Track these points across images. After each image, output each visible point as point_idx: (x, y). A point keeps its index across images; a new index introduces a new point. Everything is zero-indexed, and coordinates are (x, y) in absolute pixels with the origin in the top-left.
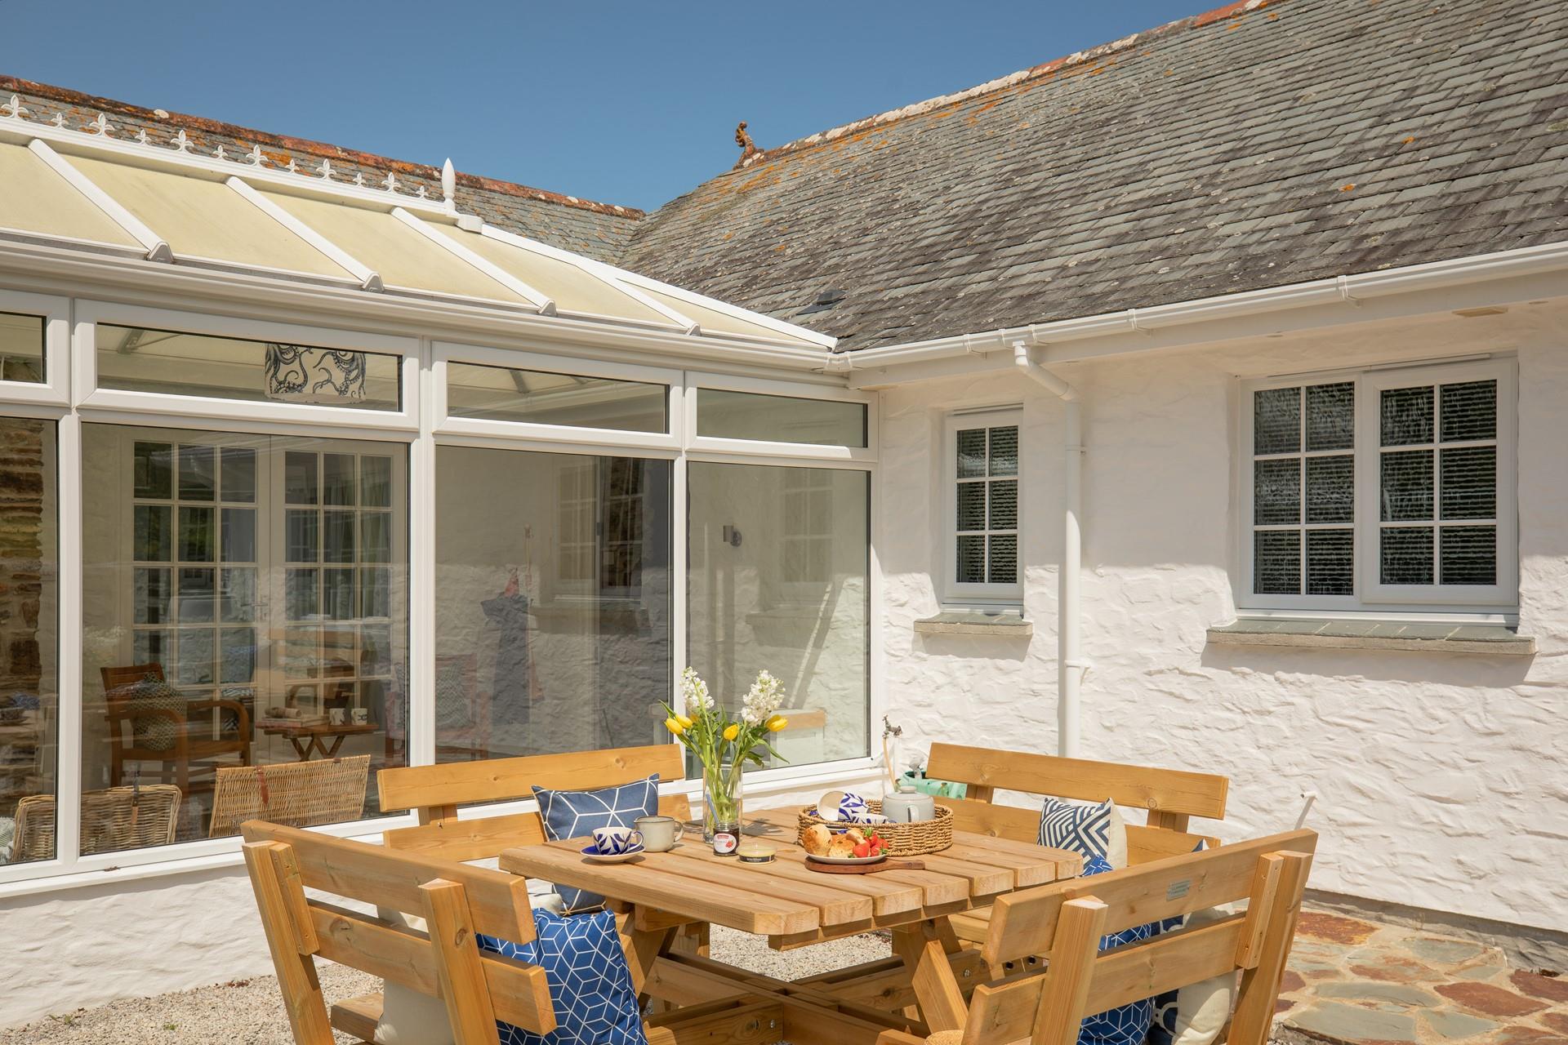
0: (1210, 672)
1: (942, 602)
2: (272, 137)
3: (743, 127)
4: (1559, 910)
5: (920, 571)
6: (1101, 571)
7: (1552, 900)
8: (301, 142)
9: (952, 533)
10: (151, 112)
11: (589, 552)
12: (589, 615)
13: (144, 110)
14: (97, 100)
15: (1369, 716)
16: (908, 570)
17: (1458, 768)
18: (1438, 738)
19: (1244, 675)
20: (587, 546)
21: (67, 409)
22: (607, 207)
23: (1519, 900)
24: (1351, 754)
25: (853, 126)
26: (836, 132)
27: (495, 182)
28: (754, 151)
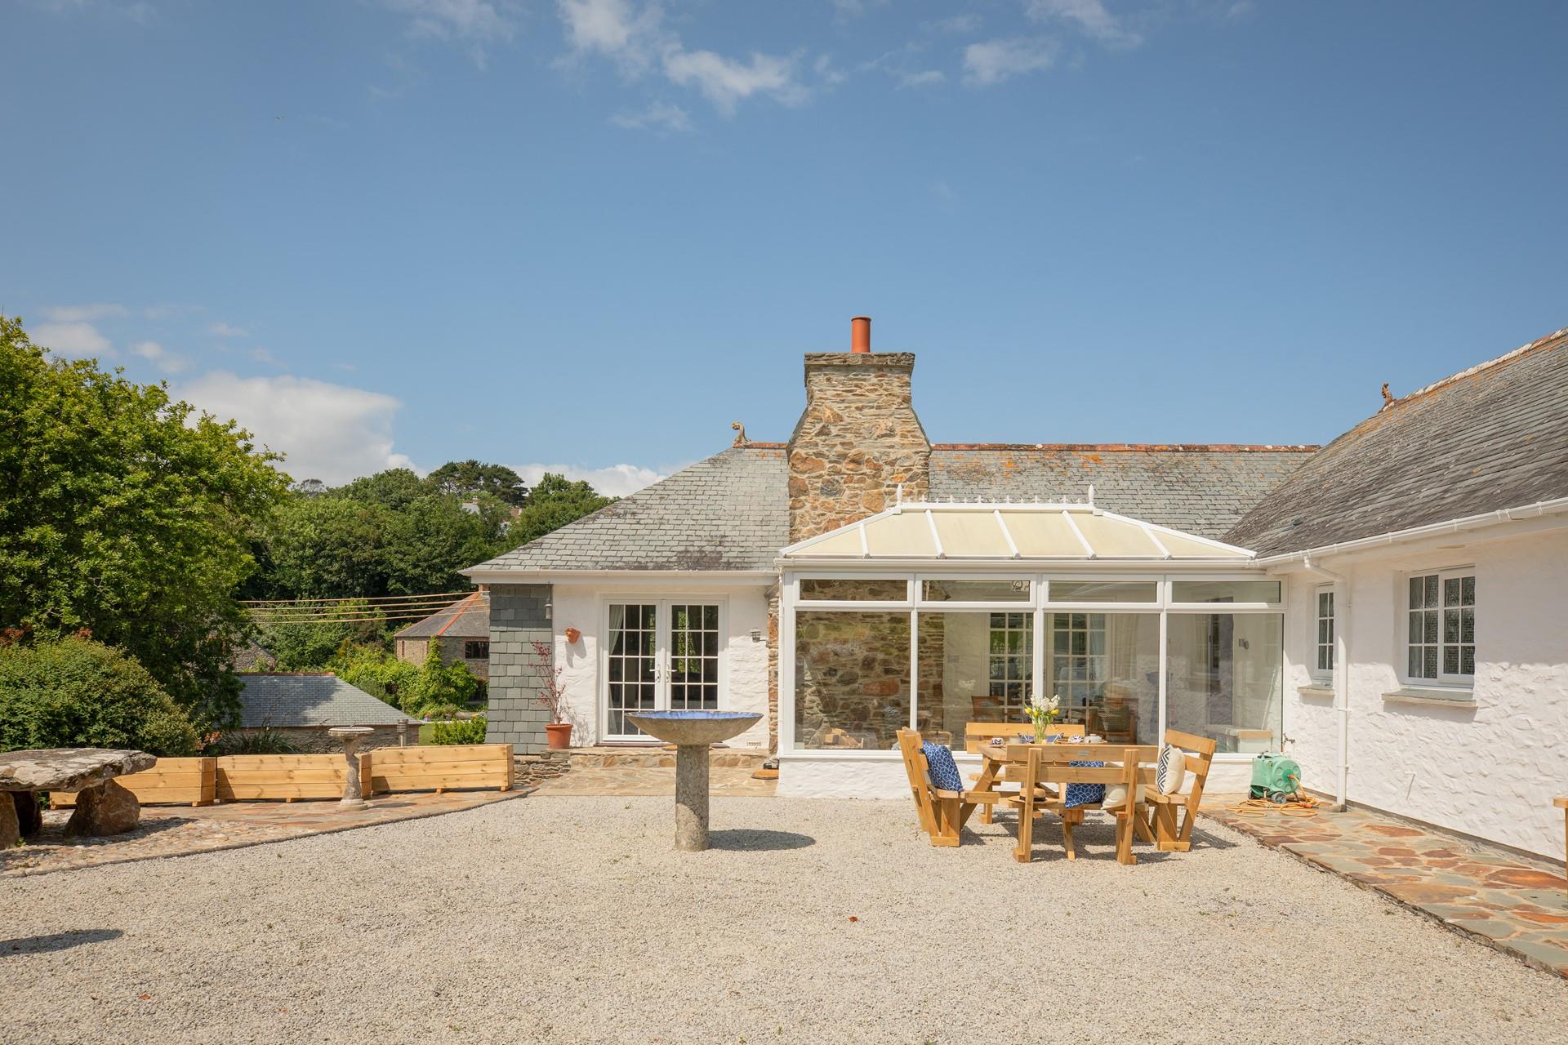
0: (1385, 714)
1: (1312, 678)
2: (1092, 446)
3: (1386, 386)
4: (1481, 828)
5: (1302, 663)
6: (1355, 665)
7: (1479, 823)
8: (1107, 446)
9: (1317, 645)
10: (1035, 446)
11: (1204, 649)
12: (1204, 682)
13: (1031, 446)
14: (1011, 446)
15: (1431, 736)
16: (1299, 663)
17: (1455, 761)
18: (1450, 747)
19: (1396, 716)
20: (1204, 646)
21: (913, 609)
22: (1292, 447)
23: (1470, 823)
24: (1425, 754)
25: (1439, 384)
26: (1430, 388)
27: (1217, 446)
28: (1391, 401)
